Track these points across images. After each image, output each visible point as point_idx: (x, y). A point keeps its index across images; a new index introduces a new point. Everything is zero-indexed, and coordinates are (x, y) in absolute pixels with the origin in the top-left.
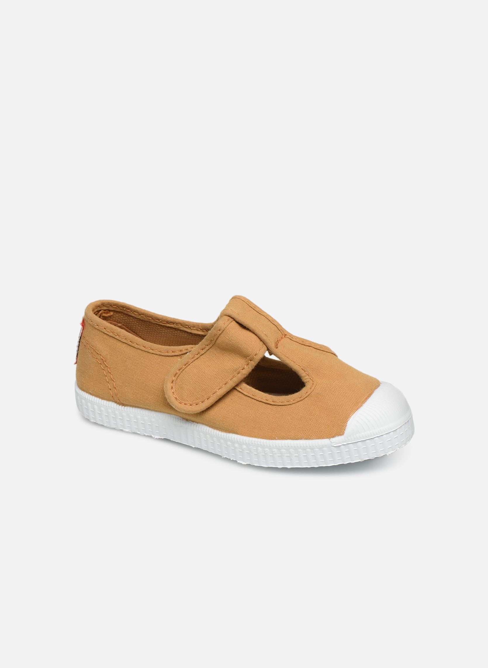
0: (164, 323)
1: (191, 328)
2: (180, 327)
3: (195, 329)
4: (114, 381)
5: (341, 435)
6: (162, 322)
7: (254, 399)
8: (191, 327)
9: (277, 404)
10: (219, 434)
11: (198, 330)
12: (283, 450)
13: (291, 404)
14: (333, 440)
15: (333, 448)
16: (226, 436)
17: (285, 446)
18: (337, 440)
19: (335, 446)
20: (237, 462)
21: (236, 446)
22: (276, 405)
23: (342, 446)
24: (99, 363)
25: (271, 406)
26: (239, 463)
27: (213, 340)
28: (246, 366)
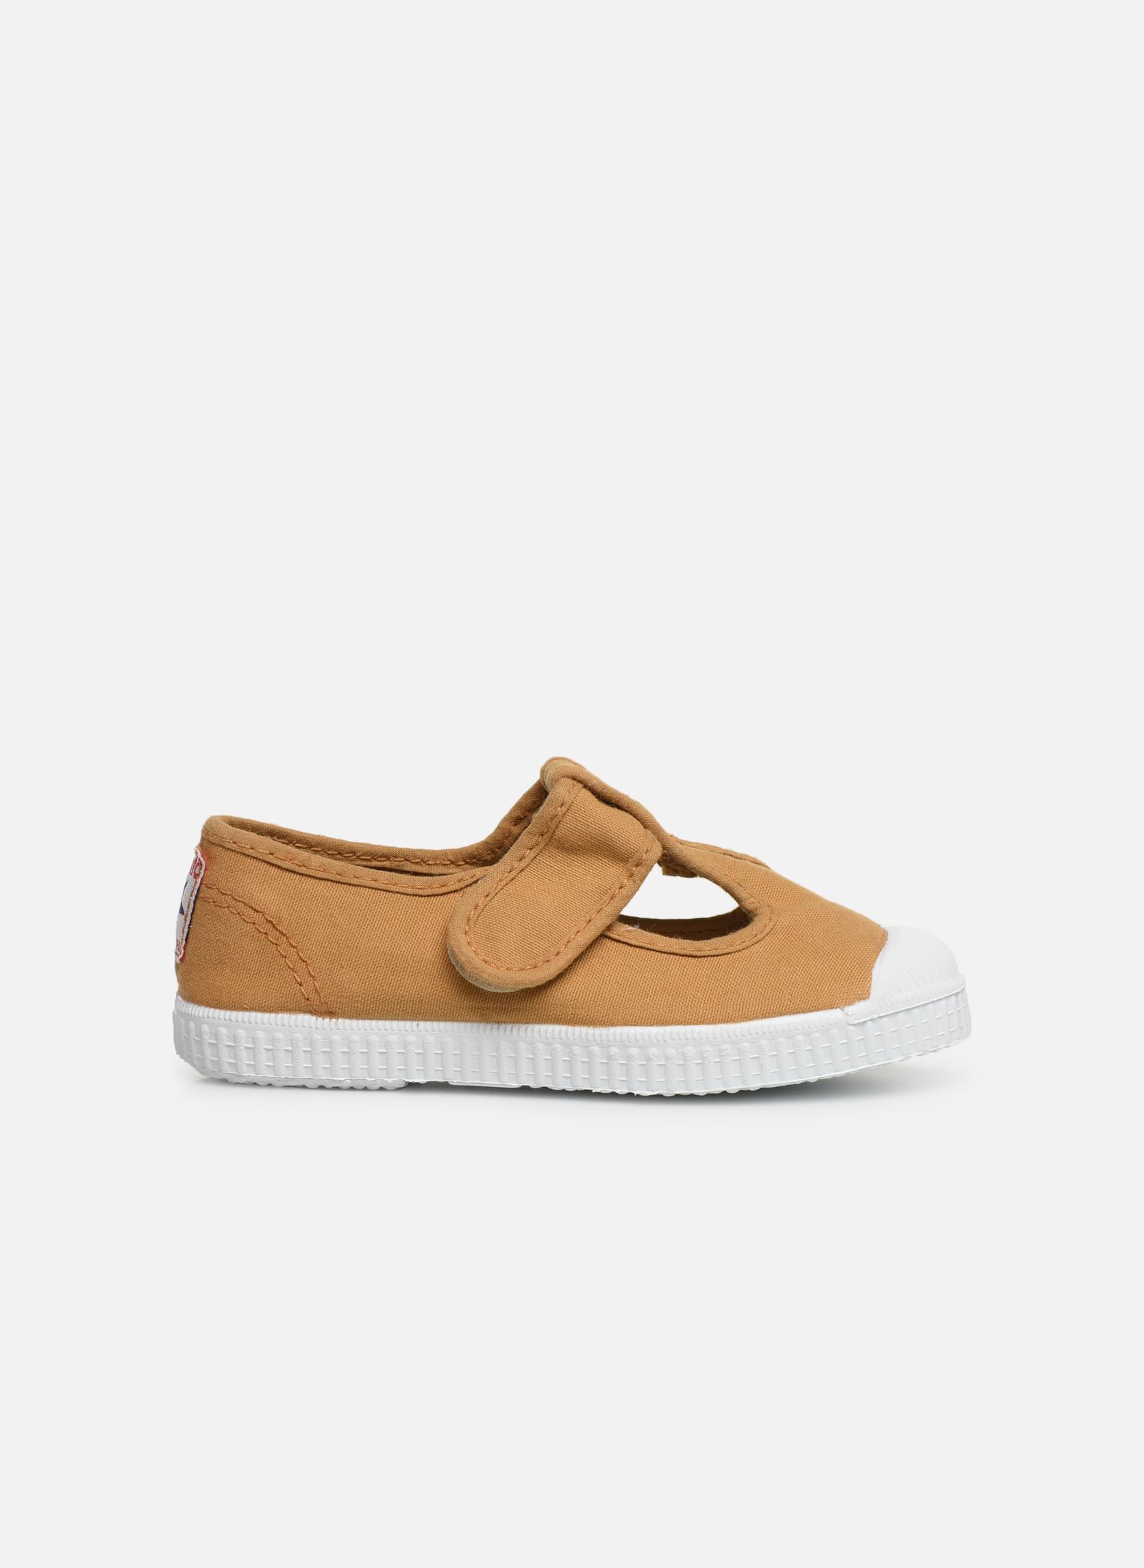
0: (366, 860)
1: (430, 862)
2: (403, 865)
3: (440, 863)
4: (309, 962)
5: (864, 999)
6: (362, 857)
7: (654, 950)
8: (428, 860)
9: (706, 954)
10: (587, 1033)
11: (447, 865)
12: (745, 1045)
13: (740, 951)
14: (850, 1009)
15: (852, 1027)
16: (608, 1034)
17: (751, 1034)
18: (857, 1010)
19: (855, 1022)
20: (634, 1094)
21: (632, 1053)
22: (708, 956)
23: (869, 1023)
24: (260, 932)
25: (696, 959)
26: (637, 1095)
27: (547, 832)
28: (626, 880)
